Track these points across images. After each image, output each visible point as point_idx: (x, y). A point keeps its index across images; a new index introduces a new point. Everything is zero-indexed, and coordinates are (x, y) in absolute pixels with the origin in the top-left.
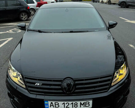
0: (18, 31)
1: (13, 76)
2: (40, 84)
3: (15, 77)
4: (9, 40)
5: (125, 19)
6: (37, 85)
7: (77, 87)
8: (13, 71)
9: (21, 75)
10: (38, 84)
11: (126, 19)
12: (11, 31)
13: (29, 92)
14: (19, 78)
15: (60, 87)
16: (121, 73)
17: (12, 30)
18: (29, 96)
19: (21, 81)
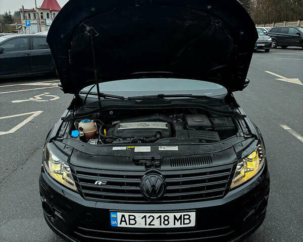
0: (54, 98)
1: (55, 172)
2: (102, 182)
3: (57, 173)
4: (35, 115)
5: (277, 75)
6: (97, 184)
7: (169, 188)
8: (55, 163)
9: (69, 169)
10: (100, 183)
11: (279, 76)
12: (38, 98)
13: (84, 198)
14: (65, 174)
15: (138, 188)
16: (249, 167)
17: (40, 97)
18: (82, 204)
19: (68, 178)
